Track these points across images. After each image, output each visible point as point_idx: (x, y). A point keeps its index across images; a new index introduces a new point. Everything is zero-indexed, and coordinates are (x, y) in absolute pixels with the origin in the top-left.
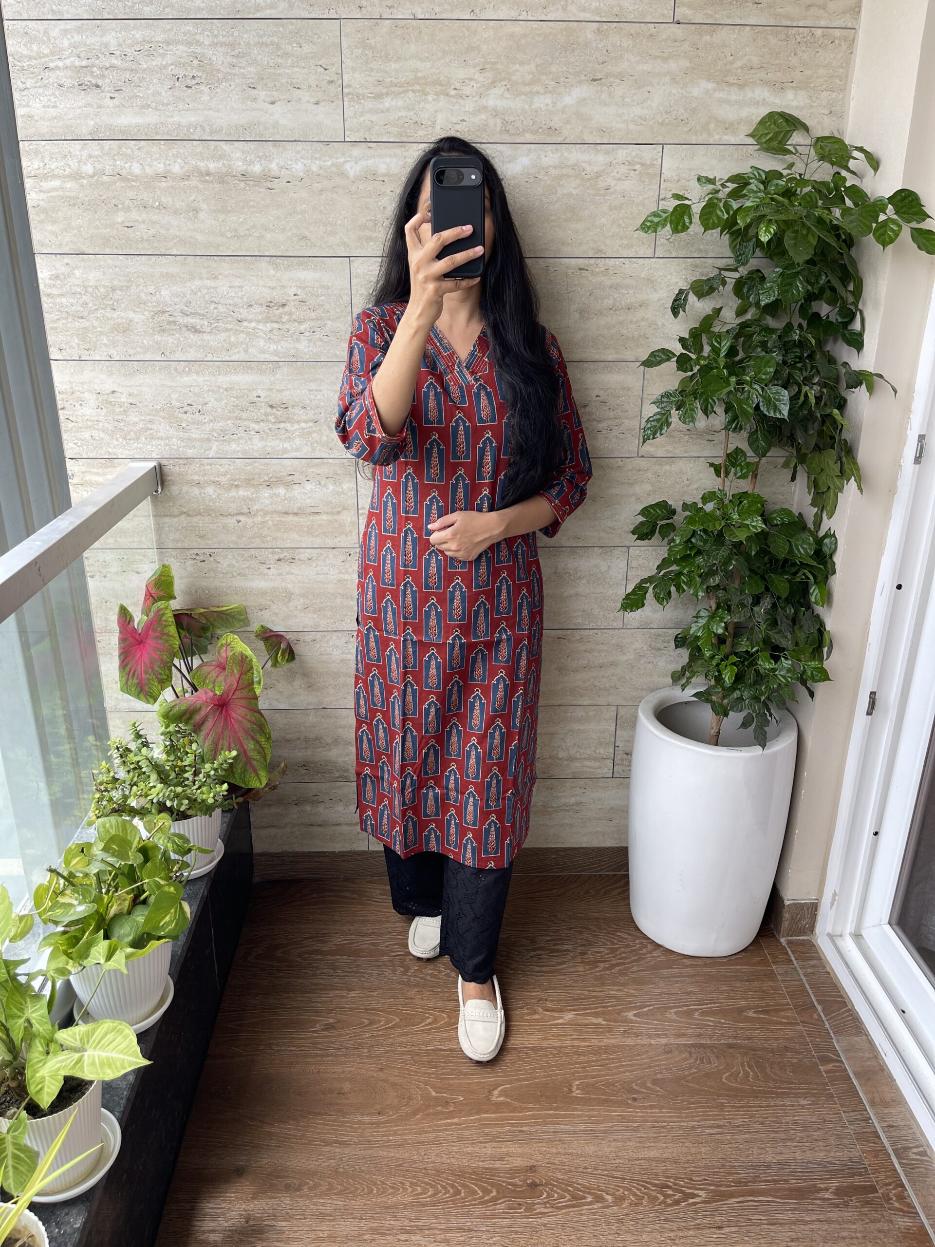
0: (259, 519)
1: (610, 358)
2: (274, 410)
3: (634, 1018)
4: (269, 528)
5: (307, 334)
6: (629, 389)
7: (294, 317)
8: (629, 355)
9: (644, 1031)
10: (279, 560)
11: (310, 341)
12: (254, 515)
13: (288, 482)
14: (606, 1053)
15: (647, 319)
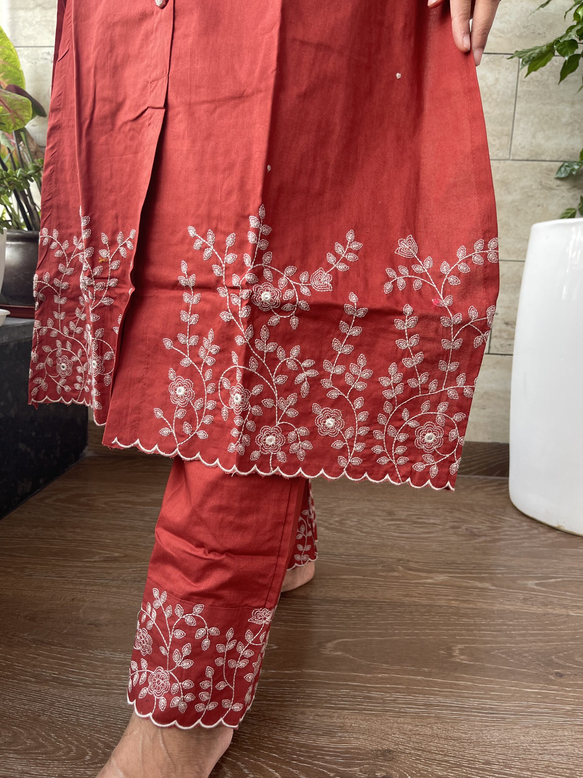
3: (536, 587)
9: (555, 601)
14: (502, 618)
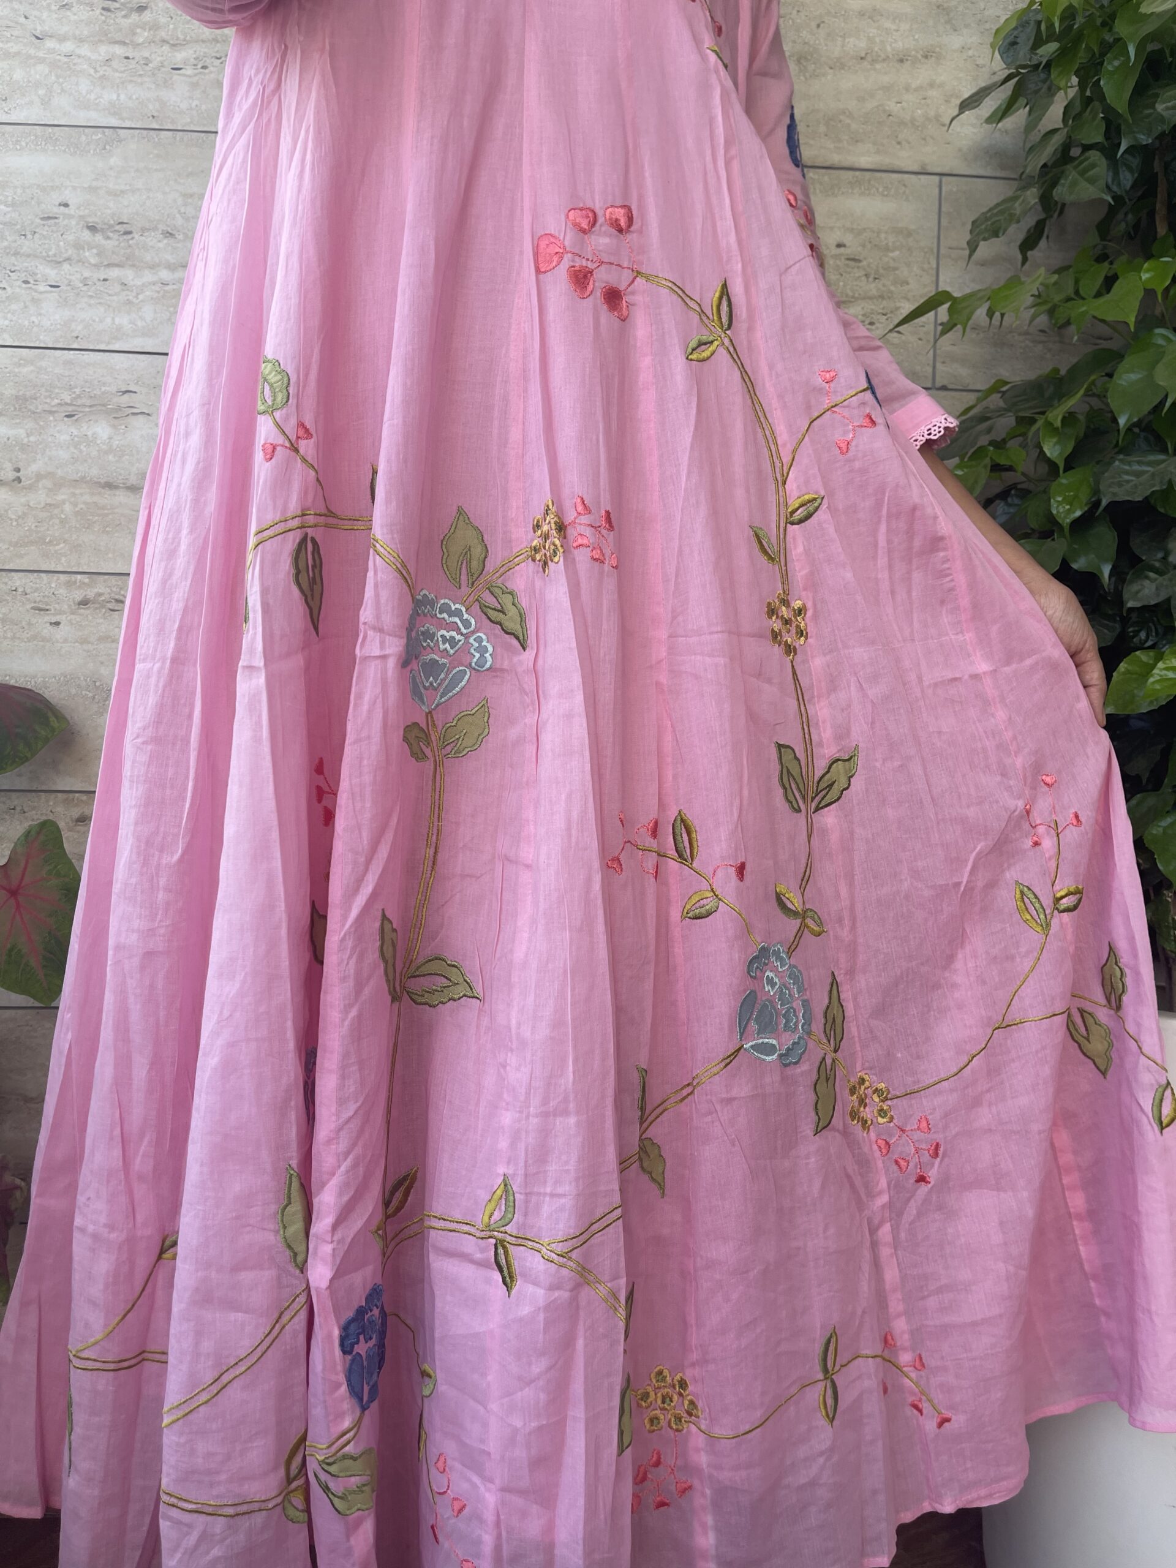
0: (39, 497)
1: (864, 161)
2: (99, 238)
4: (63, 522)
5: (189, 71)
6: (909, 234)
7: (163, 34)
8: (905, 159)
10: (84, 603)
11: (194, 86)
12: (31, 488)
13: (119, 408)
15: (941, 85)
